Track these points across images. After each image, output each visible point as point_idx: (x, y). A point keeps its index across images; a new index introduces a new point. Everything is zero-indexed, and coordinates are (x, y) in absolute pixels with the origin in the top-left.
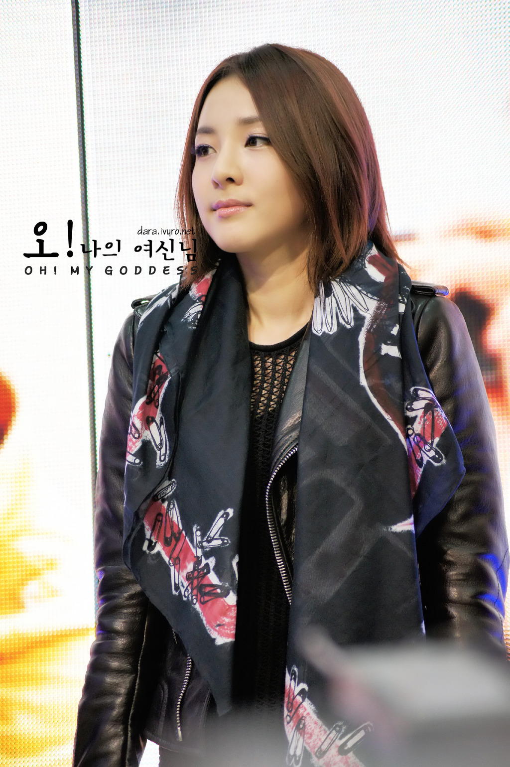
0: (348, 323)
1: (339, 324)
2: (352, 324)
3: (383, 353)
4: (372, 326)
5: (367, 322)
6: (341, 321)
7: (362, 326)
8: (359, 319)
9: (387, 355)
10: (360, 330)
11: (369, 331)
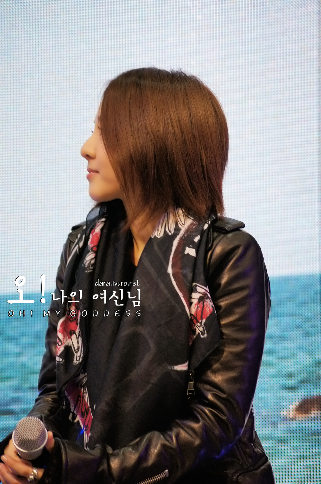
0: (170, 232)
1: (165, 232)
2: (173, 232)
3: (186, 253)
4: (184, 235)
5: (182, 232)
6: (167, 230)
7: (178, 234)
8: (177, 230)
9: (188, 254)
10: (176, 237)
11: (181, 239)
